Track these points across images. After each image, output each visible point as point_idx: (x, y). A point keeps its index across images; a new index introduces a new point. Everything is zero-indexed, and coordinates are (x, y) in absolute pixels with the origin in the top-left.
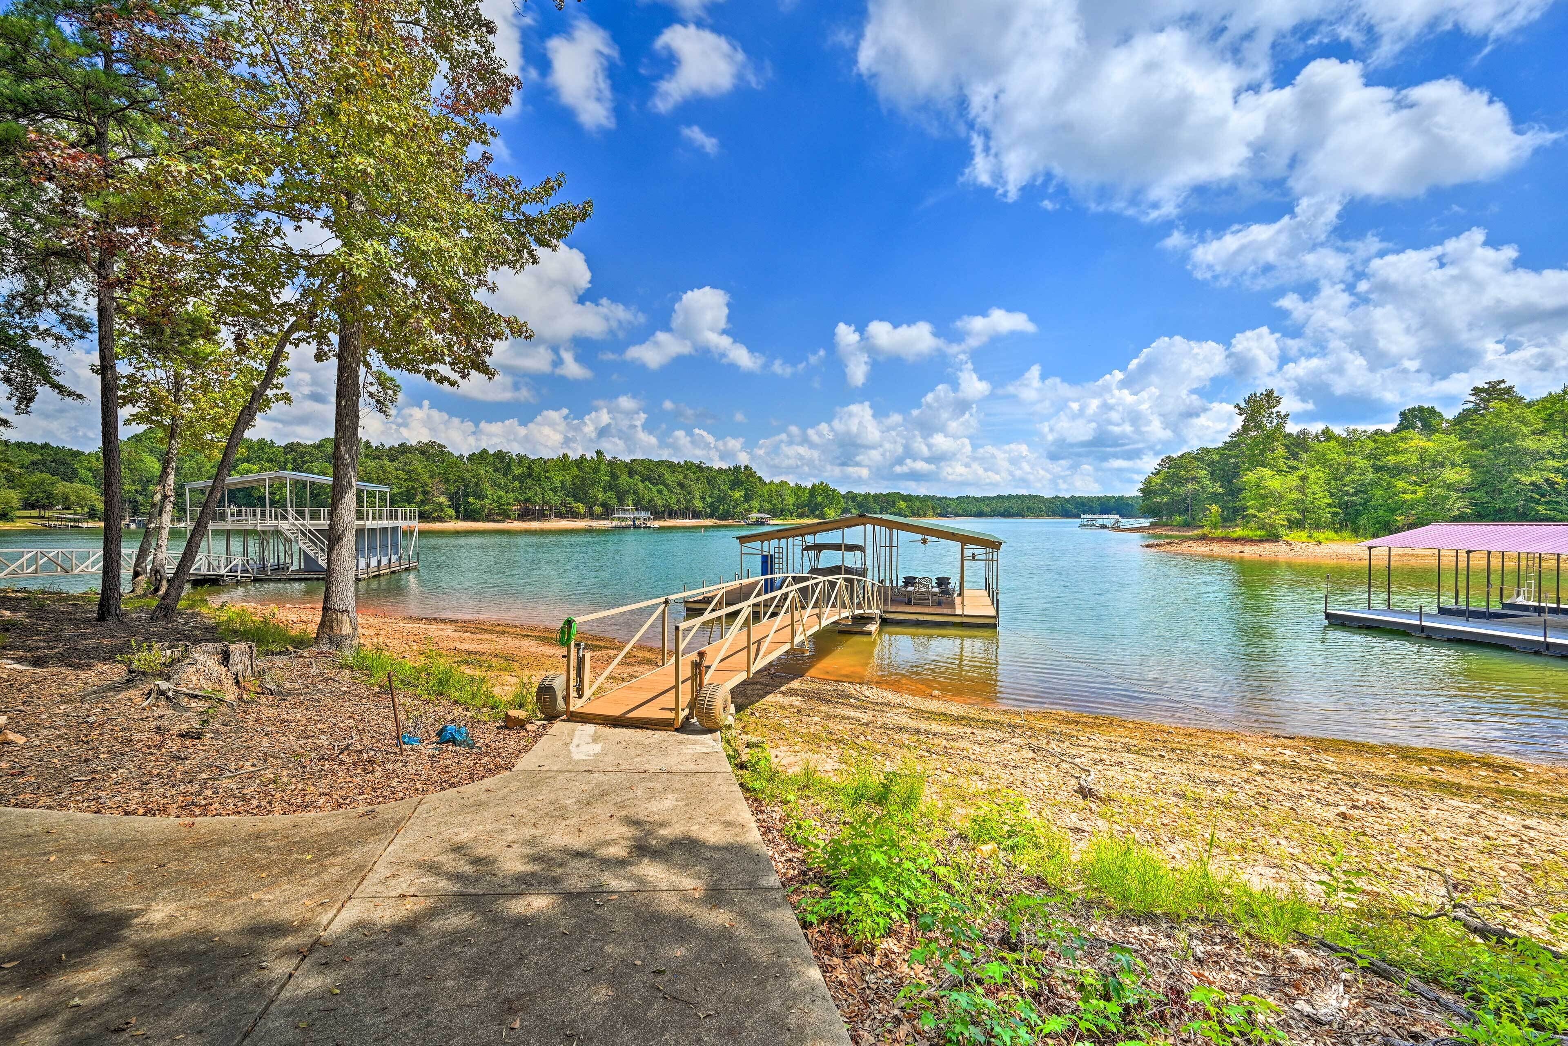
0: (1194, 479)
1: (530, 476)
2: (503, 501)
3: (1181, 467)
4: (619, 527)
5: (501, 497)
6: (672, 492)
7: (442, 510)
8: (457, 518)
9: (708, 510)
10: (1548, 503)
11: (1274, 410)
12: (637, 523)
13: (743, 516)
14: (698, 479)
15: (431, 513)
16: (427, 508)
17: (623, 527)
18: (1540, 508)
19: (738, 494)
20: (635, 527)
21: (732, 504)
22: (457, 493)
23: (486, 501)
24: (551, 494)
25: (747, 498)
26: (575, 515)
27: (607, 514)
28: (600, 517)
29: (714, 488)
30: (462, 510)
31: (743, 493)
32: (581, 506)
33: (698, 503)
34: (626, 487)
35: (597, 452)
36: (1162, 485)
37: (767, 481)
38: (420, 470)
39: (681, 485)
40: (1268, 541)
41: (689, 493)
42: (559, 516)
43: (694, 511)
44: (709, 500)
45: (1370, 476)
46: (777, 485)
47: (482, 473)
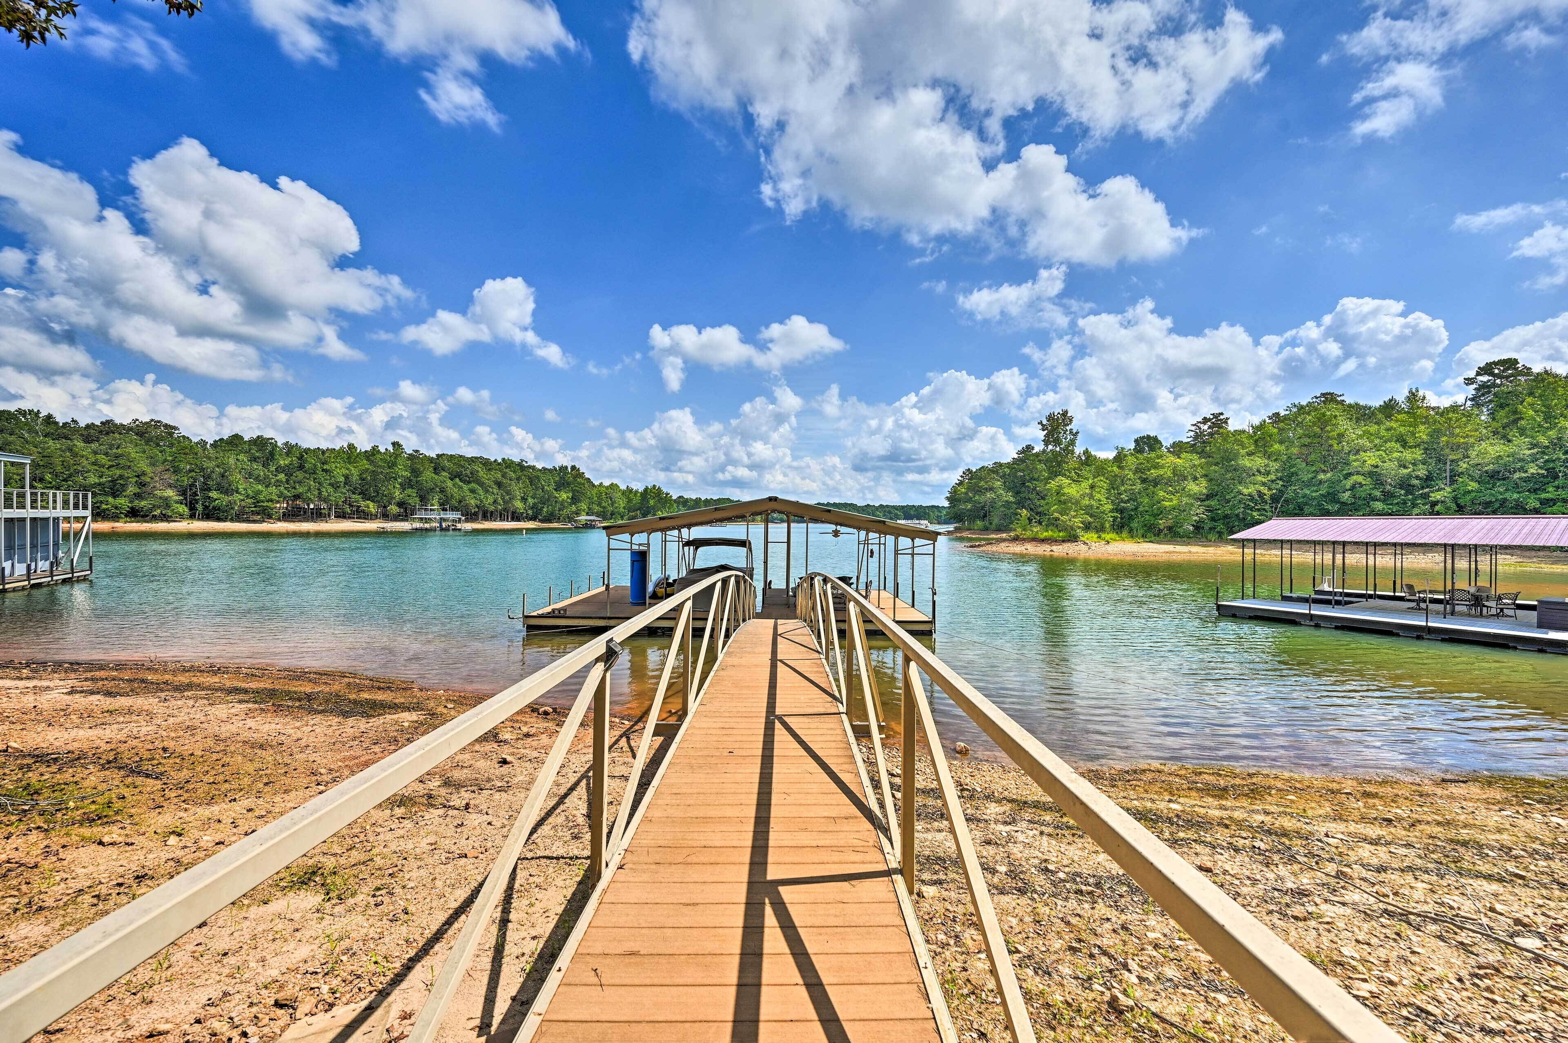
0: (991, 489)
1: (301, 467)
2: (262, 497)
3: (981, 479)
4: (421, 529)
5: (259, 492)
6: (487, 491)
7: (168, 506)
8: (192, 516)
9: (530, 512)
10: (1258, 510)
11: (1068, 428)
12: (444, 525)
13: (570, 519)
14: (518, 479)
15: (151, 510)
16: (143, 503)
17: (426, 529)
18: (1255, 514)
19: (564, 496)
20: (442, 529)
21: (558, 505)
22: (192, 485)
23: (237, 497)
24: (331, 490)
25: (575, 500)
26: (364, 516)
27: (406, 512)
28: (397, 518)
29: (537, 488)
30: (200, 507)
31: (570, 495)
32: (371, 505)
33: (519, 505)
34: (430, 485)
35: (394, 444)
36: (966, 493)
37: (596, 483)
38: (133, 455)
39: (499, 485)
40: (1069, 541)
41: (508, 493)
42: (342, 516)
43: (513, 513)
44: (531, 501)
45: (1139, 487)
46: (607, 488)
47: (232, 461)
